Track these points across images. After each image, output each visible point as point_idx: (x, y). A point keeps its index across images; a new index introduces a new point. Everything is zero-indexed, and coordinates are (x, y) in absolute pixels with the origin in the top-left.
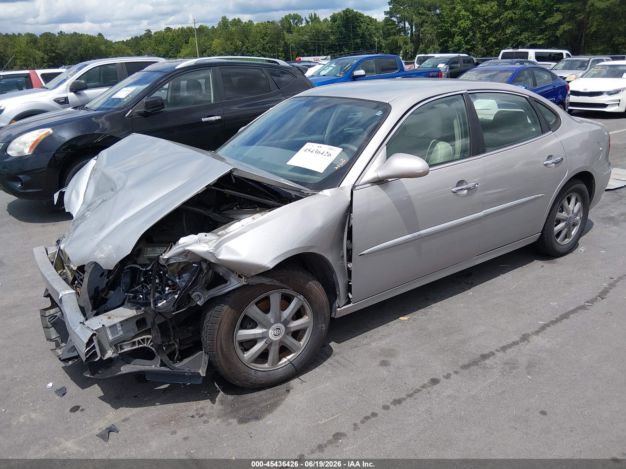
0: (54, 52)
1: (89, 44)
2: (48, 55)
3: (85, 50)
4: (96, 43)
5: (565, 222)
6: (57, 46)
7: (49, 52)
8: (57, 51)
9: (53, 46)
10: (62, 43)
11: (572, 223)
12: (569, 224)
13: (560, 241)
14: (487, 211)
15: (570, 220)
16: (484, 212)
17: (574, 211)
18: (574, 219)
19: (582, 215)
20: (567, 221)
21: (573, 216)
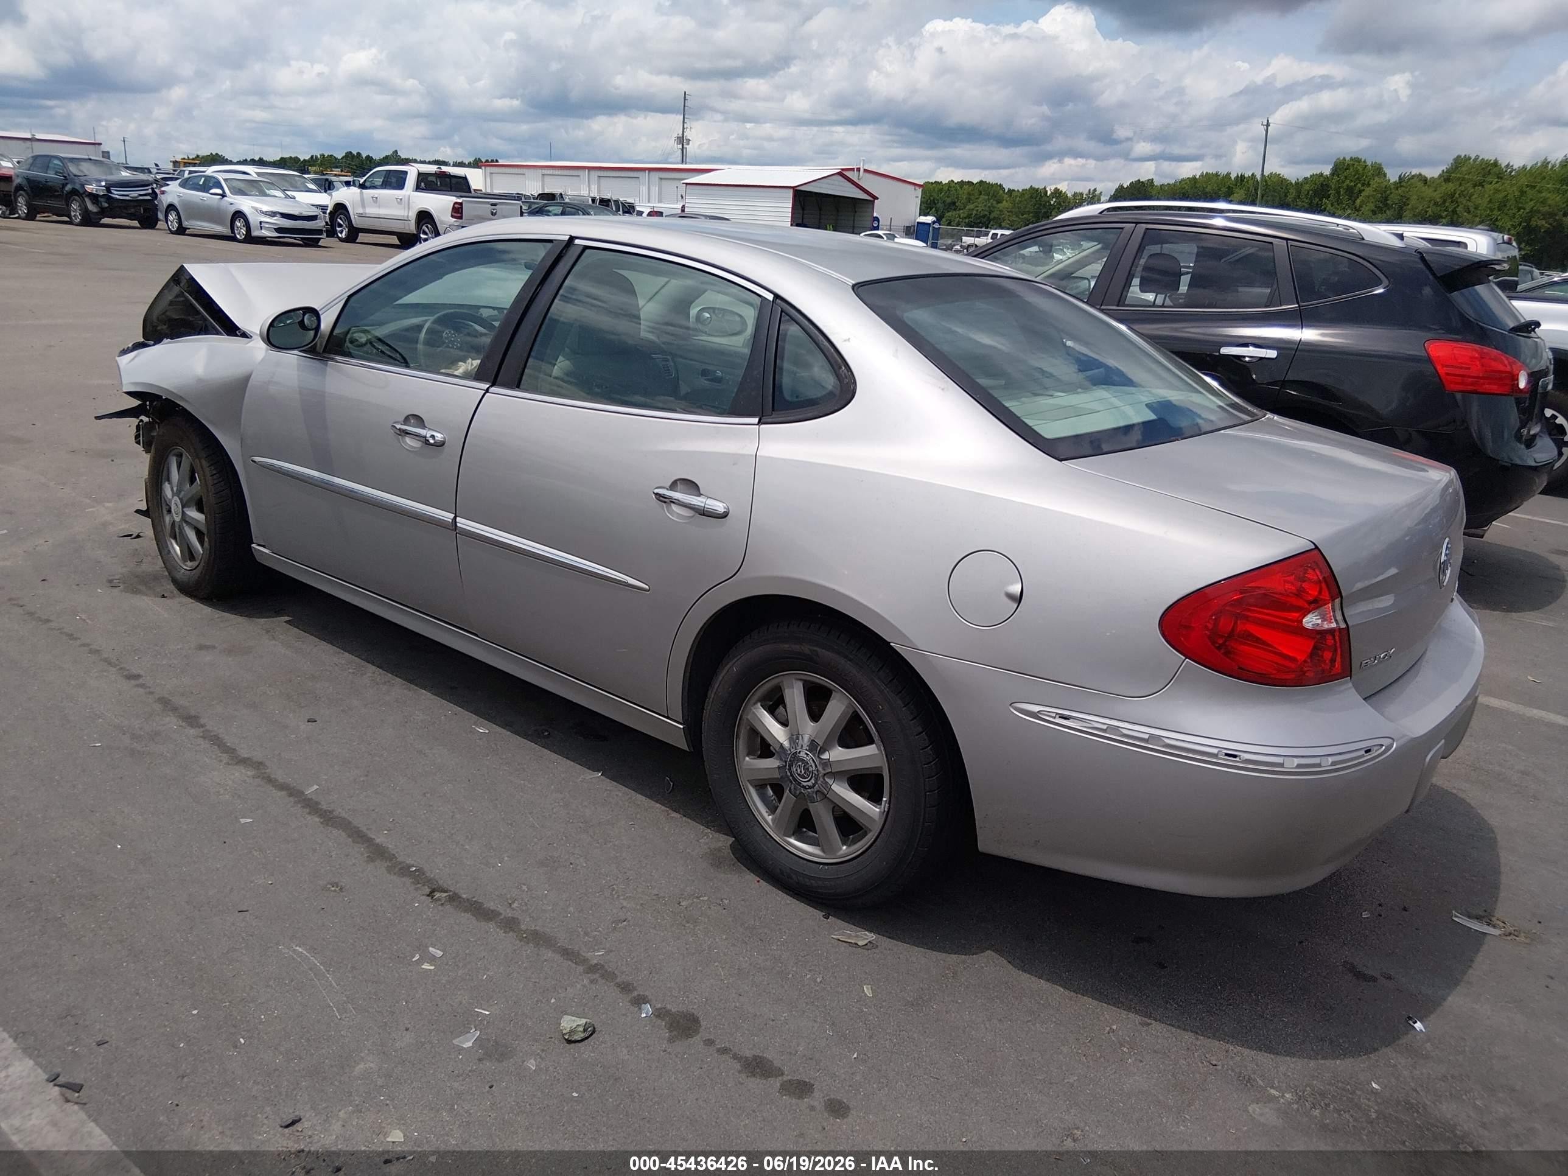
5: (779, 764)
11: (810, 787)
12: (795, 780)
13: (773, 823)
14: (462, 522)
15: (799, 771)
16: (455, 518)
17: (823, 750)
18: (821, 779)
19: (887, 805)
20: (786, 762)
21: (816, 766)
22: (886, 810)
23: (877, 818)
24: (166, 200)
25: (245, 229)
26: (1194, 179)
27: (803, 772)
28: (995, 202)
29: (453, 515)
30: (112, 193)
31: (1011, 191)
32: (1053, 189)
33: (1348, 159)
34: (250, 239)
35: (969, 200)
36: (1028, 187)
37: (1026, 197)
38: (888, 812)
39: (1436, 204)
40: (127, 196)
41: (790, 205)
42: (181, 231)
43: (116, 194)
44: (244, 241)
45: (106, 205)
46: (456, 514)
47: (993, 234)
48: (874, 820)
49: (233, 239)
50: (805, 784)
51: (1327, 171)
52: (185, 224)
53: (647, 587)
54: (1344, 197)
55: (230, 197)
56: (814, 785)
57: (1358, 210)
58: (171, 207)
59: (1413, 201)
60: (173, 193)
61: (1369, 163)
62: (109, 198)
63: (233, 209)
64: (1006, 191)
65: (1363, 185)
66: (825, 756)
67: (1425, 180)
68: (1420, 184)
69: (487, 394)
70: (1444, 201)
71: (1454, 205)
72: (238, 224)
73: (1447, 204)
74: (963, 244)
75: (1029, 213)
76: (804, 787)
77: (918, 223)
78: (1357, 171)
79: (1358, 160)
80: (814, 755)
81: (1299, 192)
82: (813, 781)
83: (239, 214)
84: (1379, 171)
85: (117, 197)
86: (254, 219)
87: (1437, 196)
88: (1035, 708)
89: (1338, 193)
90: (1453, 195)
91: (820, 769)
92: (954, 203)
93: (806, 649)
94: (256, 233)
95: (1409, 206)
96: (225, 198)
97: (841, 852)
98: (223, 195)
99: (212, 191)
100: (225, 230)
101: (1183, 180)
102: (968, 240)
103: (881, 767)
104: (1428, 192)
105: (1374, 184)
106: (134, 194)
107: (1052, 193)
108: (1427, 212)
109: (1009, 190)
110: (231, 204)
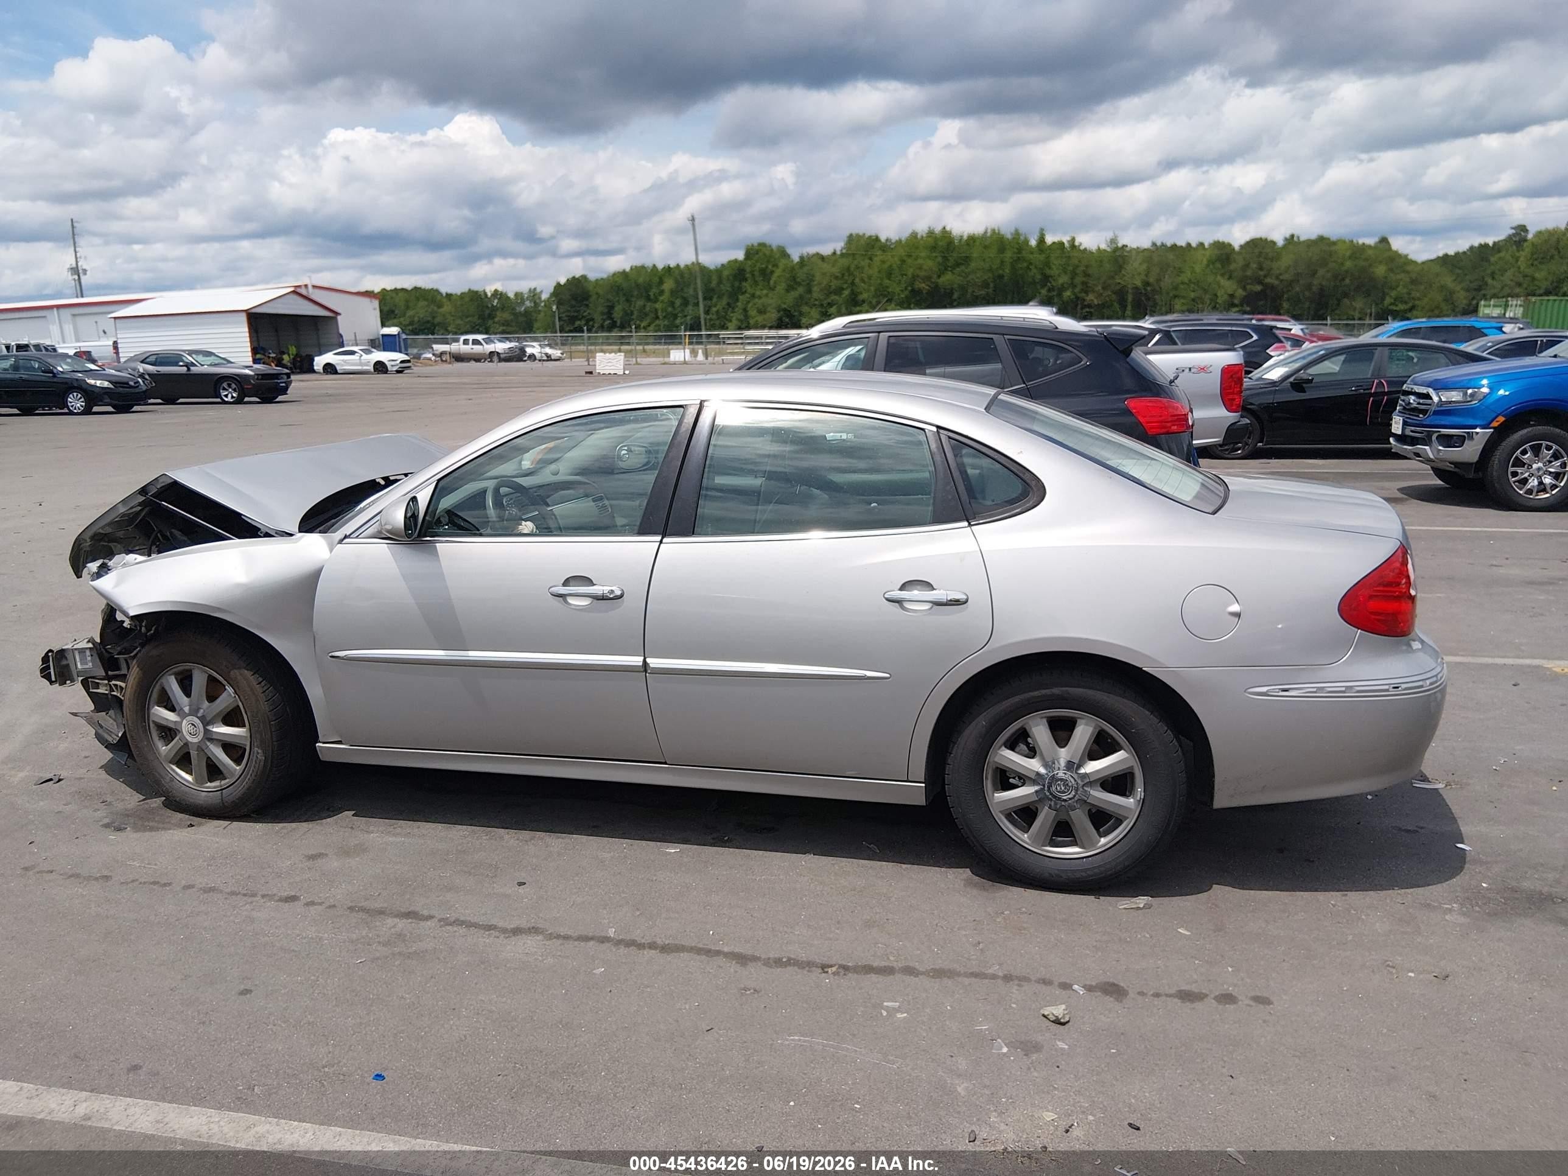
0: (1260, 282)
1: (1349, 264)
2: (1244, 288)
3: (1335, 277)
4: (1366, 260)
5: (1037, 788)
6: (1271, 269)
7: (1249, 281)
8: (1268, 280)
9: (1261, 269)
10: (1286, 261)
11: (1070, 799)
12: (1055, 797)
13: (1030, 840)
14: (654, 662)
15: (1058, 788)
16: (645, 661)
17: (1079, 766)
18: (1081, 789)
19: (1143, 794)
20: (1044, 786)
21: (1075, 781)
22: (1142, 797)
23: (1133, 807)
26: (624, 273)
27: (1063, 788)
28: (435, 308)
29: (643, 658)
31: (449, 296)
32: (493, 290)
33: (756, 244)
35: (408, 307)
36: (466, 290)
37: (467, 299)
38: (1144, 800)
39: (836, 278)
41: (247, 329)
46: (644, 656)
47: (464, 340)
48: (1130, 809)
50: (1065, 798)
51: (740, 255)
53: (888, 675)
54: (759, 279)
56: (1075, 796)
57: (773, 290)
59: (818, 278)
61: (774, 247)
64: (444, 295)
65: (773, 266)
66: (1082, 771)
67: (823, 258)
68: (820, 262)
69: (662, 545)
70: (843, 275)
71: (851, 278)
73: (846, 278)
74: (436, 352)
75: (473, 316)
76: (1065, 800)
77: (383, 335)
78: (765, 254)
79: (762, 245)
80: (1072, 772)
81: (720, 278)
82: (1073, 793)
84: (784, 253)
87: (835, 270)
88: (1264, 689)
89: (753, 275)
90: (848, 269)
91: (1079, 782)
92: (393, 312)
93: (1056, 691)
95: (815, 283)
97: (1100, 844)
101: (614, 274)
102: (439, 348)
103: (1132, 766)
104: (826, 267)
105: (782, 263)
107: (492, 295)
108: (830, 286)
109: (447, 294)
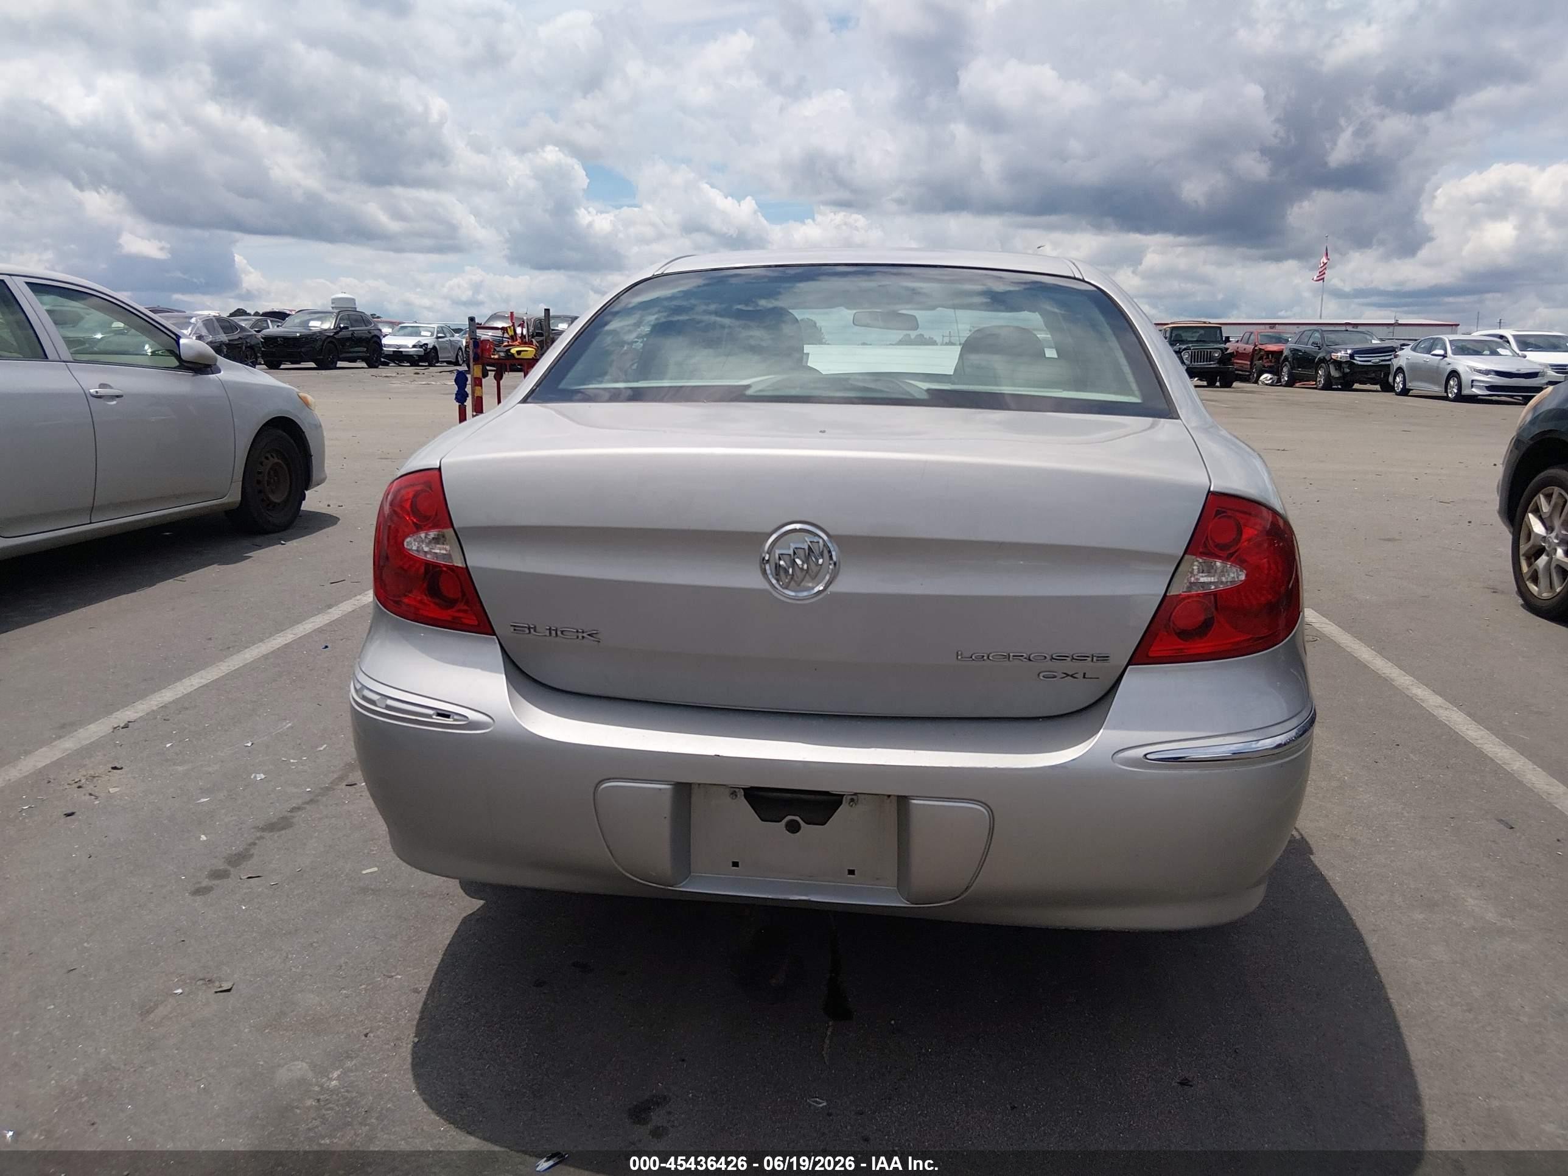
24: (1396, 363)
25: (1456, 387)
30: (1354, 359)
34: (1461, 398)
40: (1370, 361)
42: (1405, 392)
43: (1358, 360)
44: (1455, 400)
45: (1348, 370)
49: (1446, 398)
52: (1409, 385)
55: (1450, 358)
58: (1400, 370)
60: (1406, 357)
62: (1351, 364)
63: (1449, 368)
72: (1452, 382)
83: (1454, 374)
85: (1359, 363)
86: (1466, 378)
94: (1466, 391)
96: (1446, 359)
98: (1444, 356)
99: (1434, 352)
100: (1438, 390)
106: (1376, 360)
110: (1449, 364)
